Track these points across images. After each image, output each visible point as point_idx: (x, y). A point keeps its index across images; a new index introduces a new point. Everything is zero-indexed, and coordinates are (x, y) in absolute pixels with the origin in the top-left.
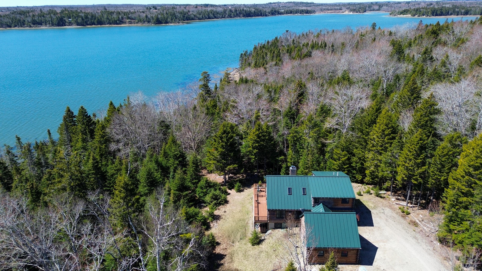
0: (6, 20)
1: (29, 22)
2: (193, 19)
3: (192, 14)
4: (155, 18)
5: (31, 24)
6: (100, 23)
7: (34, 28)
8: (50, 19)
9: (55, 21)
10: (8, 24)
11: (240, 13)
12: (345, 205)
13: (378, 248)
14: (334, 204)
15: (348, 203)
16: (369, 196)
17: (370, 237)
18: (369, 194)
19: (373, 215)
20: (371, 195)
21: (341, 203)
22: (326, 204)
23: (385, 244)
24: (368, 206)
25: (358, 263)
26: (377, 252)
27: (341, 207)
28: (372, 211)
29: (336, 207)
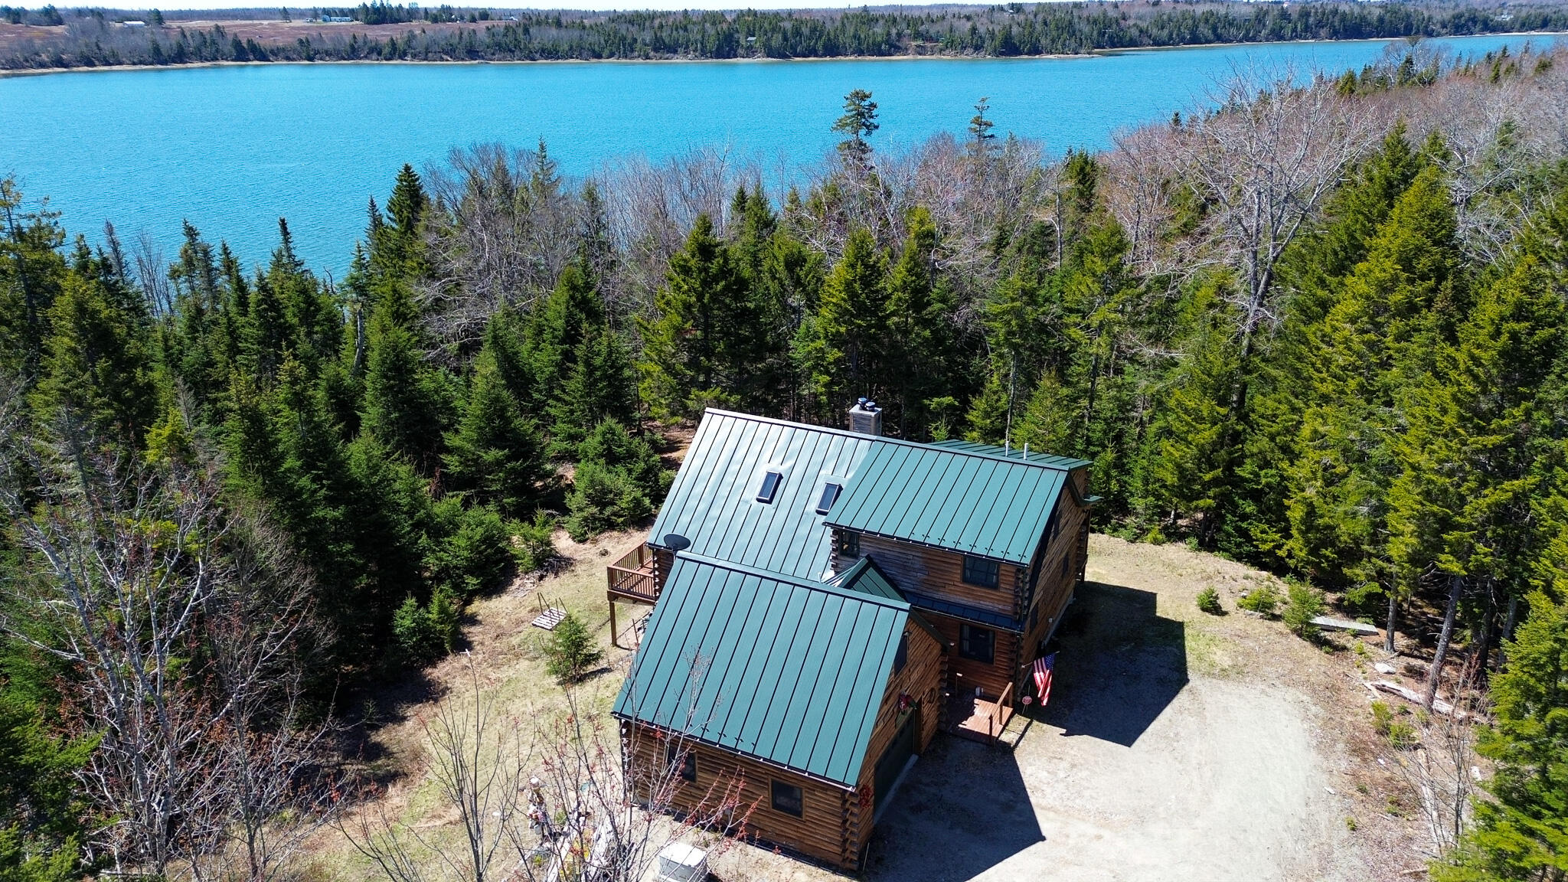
0: (592, 38)
1: (646, 45)
2: (1133, 43)
3: (1134, 25)
4: (999, 36)
5: (649, 49)
6: (833, 50)
7: (654, 61)
8: (699, 37)
9: (712, 44)
10: (597, 48)
11: (1320, 24)
12: (980, 591)
13: (1043, 839)
14: (925, 577)
15: (995, 587)
16: (1257, 624)
17: (1057, 781)
18: (1262, 617)
19: (1182, 699)
20: (1267, 622)
21: (958, 577)
22: (892, 571)
23: (1107, 834)
24: (1200, 658)
25: (855, 867)
26: (1016, 856)
27: (963, 602)
28: (1198, 682)
29: (936, 596)
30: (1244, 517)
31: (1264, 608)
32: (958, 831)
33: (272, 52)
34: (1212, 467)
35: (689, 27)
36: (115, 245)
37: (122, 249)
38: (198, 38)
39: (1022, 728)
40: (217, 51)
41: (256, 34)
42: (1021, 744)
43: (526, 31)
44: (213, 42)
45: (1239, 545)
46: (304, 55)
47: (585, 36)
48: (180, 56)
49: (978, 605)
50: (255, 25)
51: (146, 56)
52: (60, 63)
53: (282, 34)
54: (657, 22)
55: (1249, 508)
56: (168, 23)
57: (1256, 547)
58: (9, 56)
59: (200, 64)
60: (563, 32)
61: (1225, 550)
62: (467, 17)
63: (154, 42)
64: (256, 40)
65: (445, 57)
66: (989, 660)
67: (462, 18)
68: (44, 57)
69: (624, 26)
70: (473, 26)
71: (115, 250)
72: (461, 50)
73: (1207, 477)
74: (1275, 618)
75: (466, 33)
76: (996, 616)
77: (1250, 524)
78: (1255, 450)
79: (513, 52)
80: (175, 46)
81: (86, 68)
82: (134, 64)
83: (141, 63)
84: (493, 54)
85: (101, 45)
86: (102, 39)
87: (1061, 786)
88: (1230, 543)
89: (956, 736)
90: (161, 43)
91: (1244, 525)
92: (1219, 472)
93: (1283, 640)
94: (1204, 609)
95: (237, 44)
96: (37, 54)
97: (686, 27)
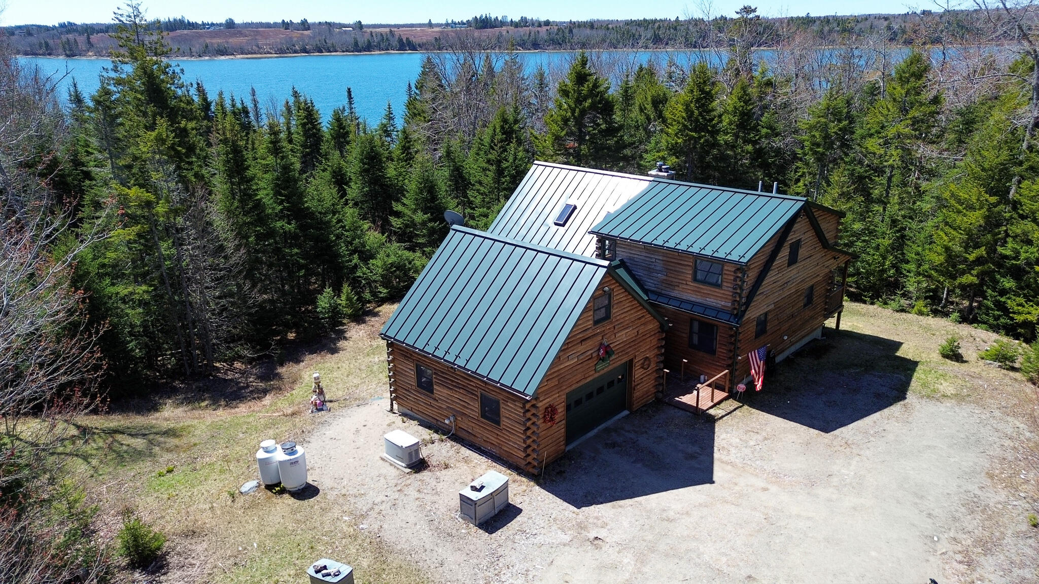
0: (612, 35)
12: (706, 289)
13: (713, 482)
14: (665, 278)
15: (718, 286)
16: (994, 372)
17: (746, 447)
18: (1000, 367)
19: (895, 409)
20: (1005, 372)
21: (689, 277)
22: (640, 273)
23: (774, 489)
24: (925, 385)
25: (535, 472)
26: (680, 490)
27: (693, 299)
28: (915, 400)
29: (672, 294)
30: (1003, 292)
31: (1004, 360)
32: (639, 465)
33: (419, 45)
34: (977, 246)
35: (678, 28)
36: (255, 102)
37: (259, 106)
38: (379, 37)
39: (732, 408)
40: (389, 45)
41: (412, 35)
42: (724, 418)
43: (571, 31)
44: (387, 39)
45: (997, 318)
46: (437, 47)
47: (608, 34)
48: (369, 48)
49: (705, 302)
50: (412, 30)
51: (350, 47)
52: (305, 51)
53: (426, 35)
54: (657, 25)
55: (1008, 283)
56: (365, 29)
57: (1012, 319)
58: (279, 47)
59: (379, 52)
60: (594, 32)
61: (984, 323)
62: (536, 24)
63: (355, 39)
64: (412, 39)
65: (519, 48)
66: (712, 352)
67: (533, 25)
68: (297, 47)
69: (635, 28)
70: (539, 29)
71: (255, 105)
72: (529, 45)
73: (971, 257)
74: (1013, 369)
75: (533, 33)
76: (718, 310)
77: (1009, 298)
78: (1019, 231)
79: (561, 44)
80: (366, 42)
81: (318, 54)
82: (343, 52)
83: (347, 51)
84: (549, 45)
85: (327, 41)
86: (328, 37)
87: (748, 451)
88: (987, 315)
89: (670, 405)
90: (359, 40)
91: (1003, 299)
92: (982, 251)
93: (1017, 385)
94: (945, 356)
95: (400, 40)
96: (294, 45)
97: (676, 27)
